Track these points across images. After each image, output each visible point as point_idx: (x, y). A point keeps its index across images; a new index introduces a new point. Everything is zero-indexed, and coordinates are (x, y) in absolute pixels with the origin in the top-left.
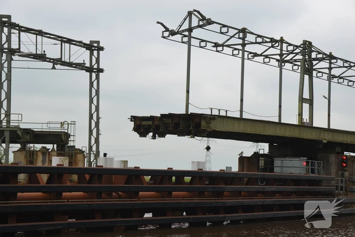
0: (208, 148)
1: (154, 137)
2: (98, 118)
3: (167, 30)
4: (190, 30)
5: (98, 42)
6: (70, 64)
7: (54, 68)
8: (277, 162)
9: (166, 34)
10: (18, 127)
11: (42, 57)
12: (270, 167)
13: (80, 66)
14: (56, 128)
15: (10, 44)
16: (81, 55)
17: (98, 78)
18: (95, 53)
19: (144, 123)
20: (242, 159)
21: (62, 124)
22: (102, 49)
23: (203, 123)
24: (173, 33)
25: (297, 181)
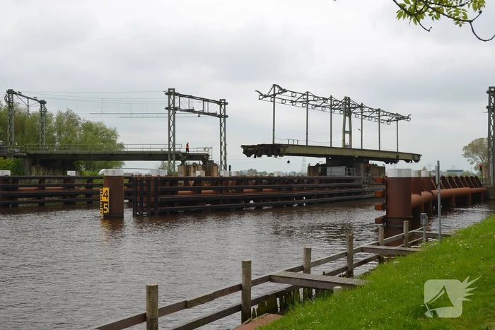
0: (289, 162)
1: (255, 157)
2: (225, 145)
3: (262, 95)
4: (275, 95)
5: (224, 100)
6: (208, 114)
7: (199, 116)
8: (329, 169)
9: (261, 97)
10: (180, 152)
11: (192, 111)
12: (324, 172)
13: (214, 115)
14: (201, 151)
15: (174, 105)
16: (215, 108)
17: (224, 121)
18: (223, 106)
19: (249, 149)
20: (310, 168)
21: (205, 149)
22: (227, 104)
23: (282, 149)
24: (265, 96)
25: (339, 180)
